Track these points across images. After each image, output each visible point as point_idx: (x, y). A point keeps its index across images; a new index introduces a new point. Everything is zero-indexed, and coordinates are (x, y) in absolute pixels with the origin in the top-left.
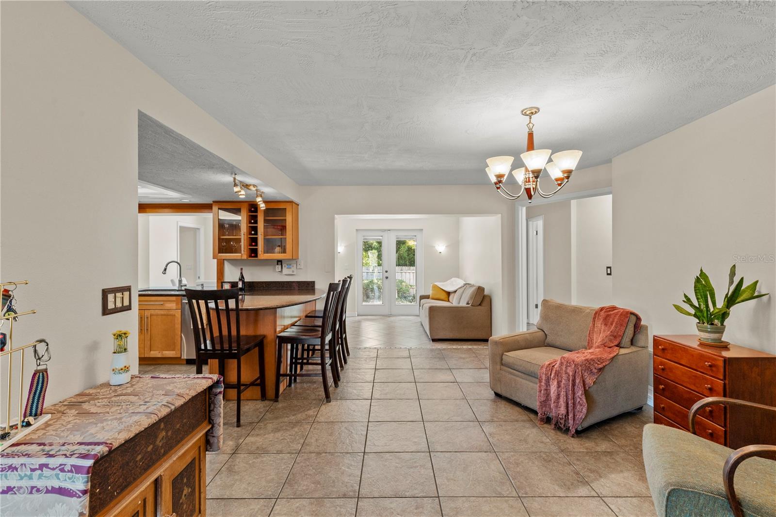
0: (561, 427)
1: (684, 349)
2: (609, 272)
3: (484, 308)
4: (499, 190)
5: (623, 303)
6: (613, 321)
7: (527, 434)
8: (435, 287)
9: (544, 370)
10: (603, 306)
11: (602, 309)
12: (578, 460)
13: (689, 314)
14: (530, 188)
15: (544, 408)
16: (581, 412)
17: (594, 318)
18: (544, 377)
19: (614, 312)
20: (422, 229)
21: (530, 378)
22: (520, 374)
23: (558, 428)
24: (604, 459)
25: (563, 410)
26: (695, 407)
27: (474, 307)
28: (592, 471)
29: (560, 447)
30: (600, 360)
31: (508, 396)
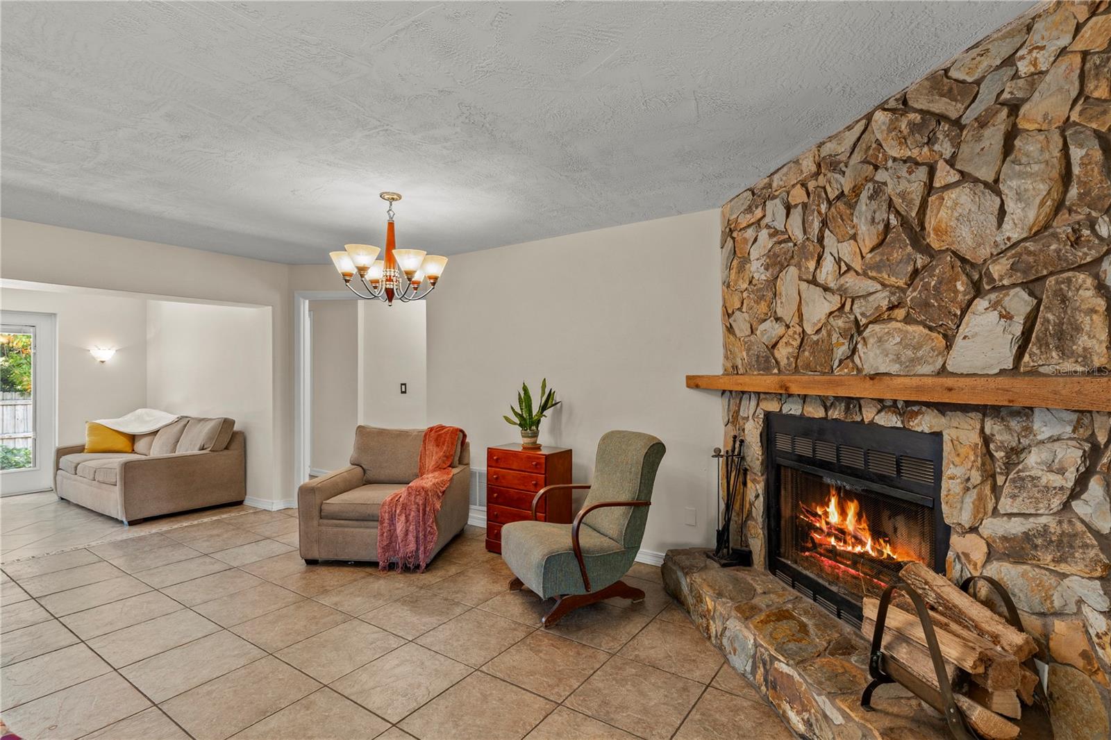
0: (409, 568)
1: (514, 454)
2: (403, 390)
3: (234, 452)
4: (348, 284)
5: (450, 422)
6: (444, 441)
7: (376, 588)
8: (96, 429)
9: (387, 507)
10: (431, 426)
11: (431, 429)
12: (439, 589)
13: (515, 424)
14: (393, 289)
15: (387, 554)
16: (431, 542)
17: (424, 441)
18: (386, 516)
19: (444, 431)
20: (55, 314)
21: (366, 523)
22: (351, 522)
23: (406, 569)
24: (460, 579)
25: (412, 546)
26: (535, 502)
27: (216, 453)
28: (457, 593)
29: (417, 586)
30: (443, 482)
31: (331, 557)
